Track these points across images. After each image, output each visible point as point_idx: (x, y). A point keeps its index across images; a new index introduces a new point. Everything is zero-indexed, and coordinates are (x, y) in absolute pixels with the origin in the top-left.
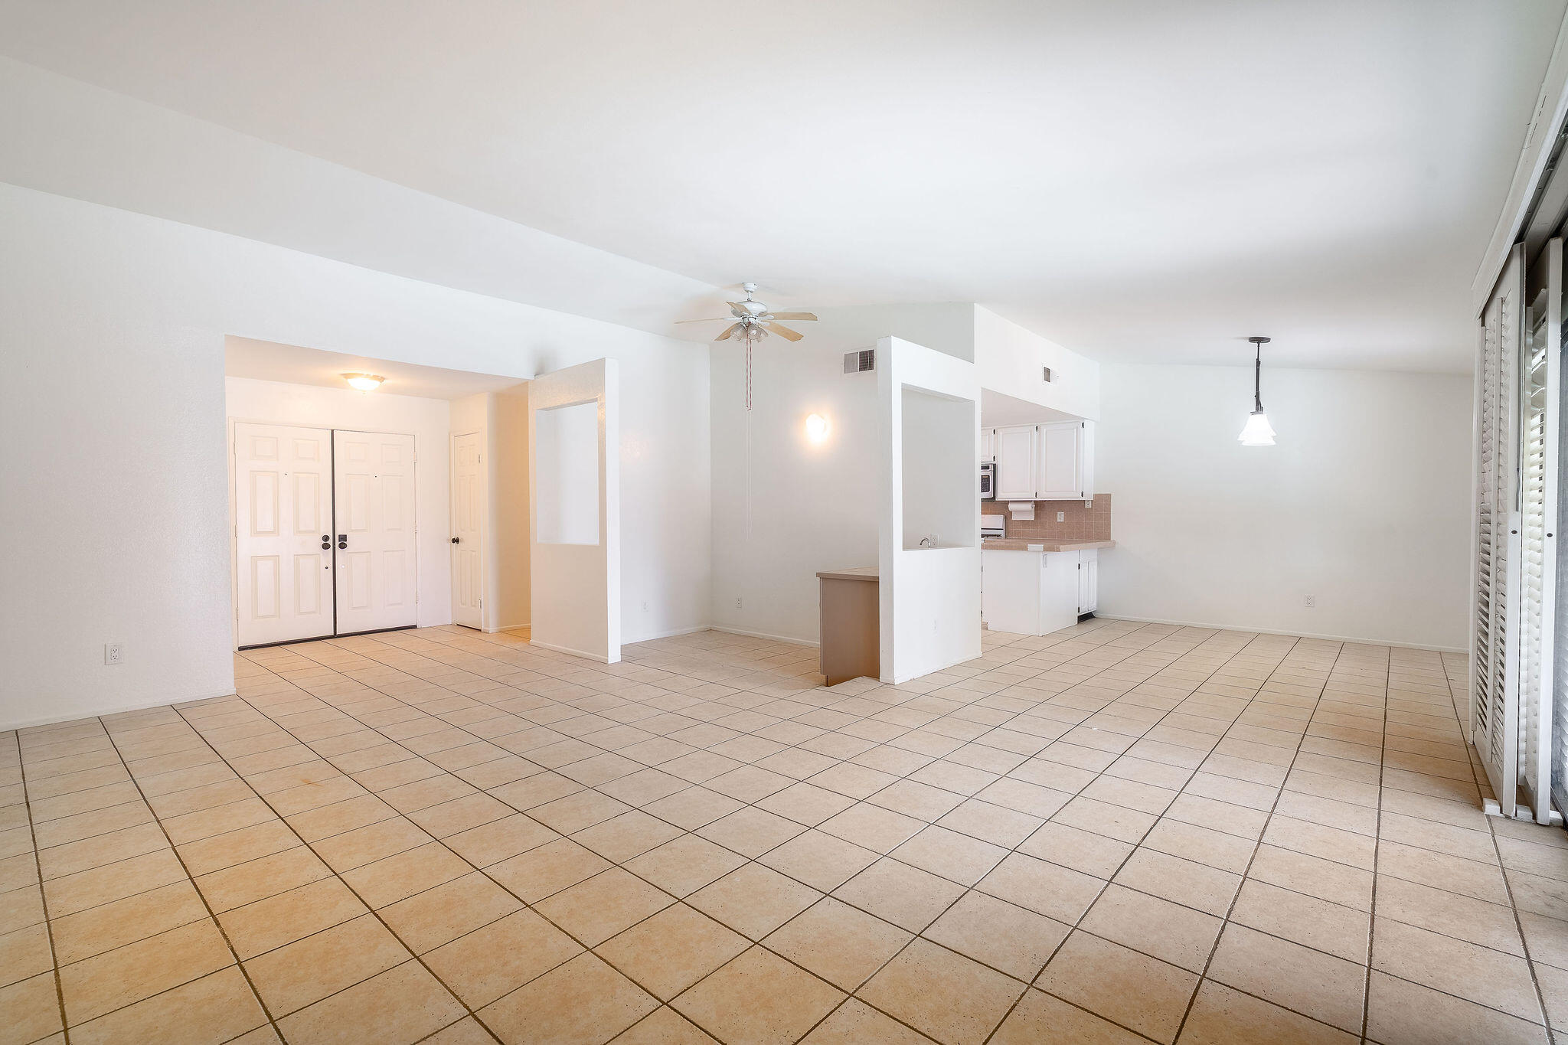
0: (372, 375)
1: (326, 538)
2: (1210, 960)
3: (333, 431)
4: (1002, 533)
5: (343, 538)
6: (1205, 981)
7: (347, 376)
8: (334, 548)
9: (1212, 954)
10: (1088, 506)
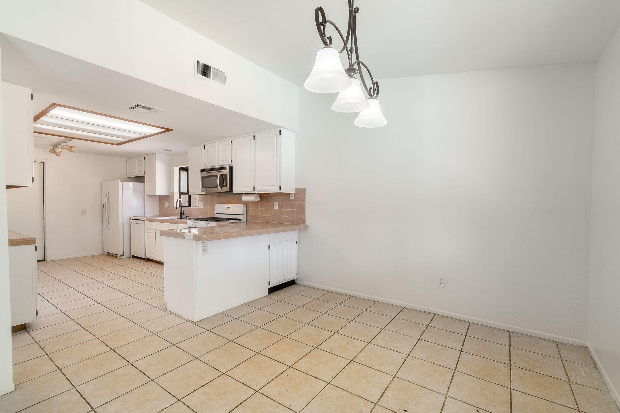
4: (243, 218)
10: (292, 197)
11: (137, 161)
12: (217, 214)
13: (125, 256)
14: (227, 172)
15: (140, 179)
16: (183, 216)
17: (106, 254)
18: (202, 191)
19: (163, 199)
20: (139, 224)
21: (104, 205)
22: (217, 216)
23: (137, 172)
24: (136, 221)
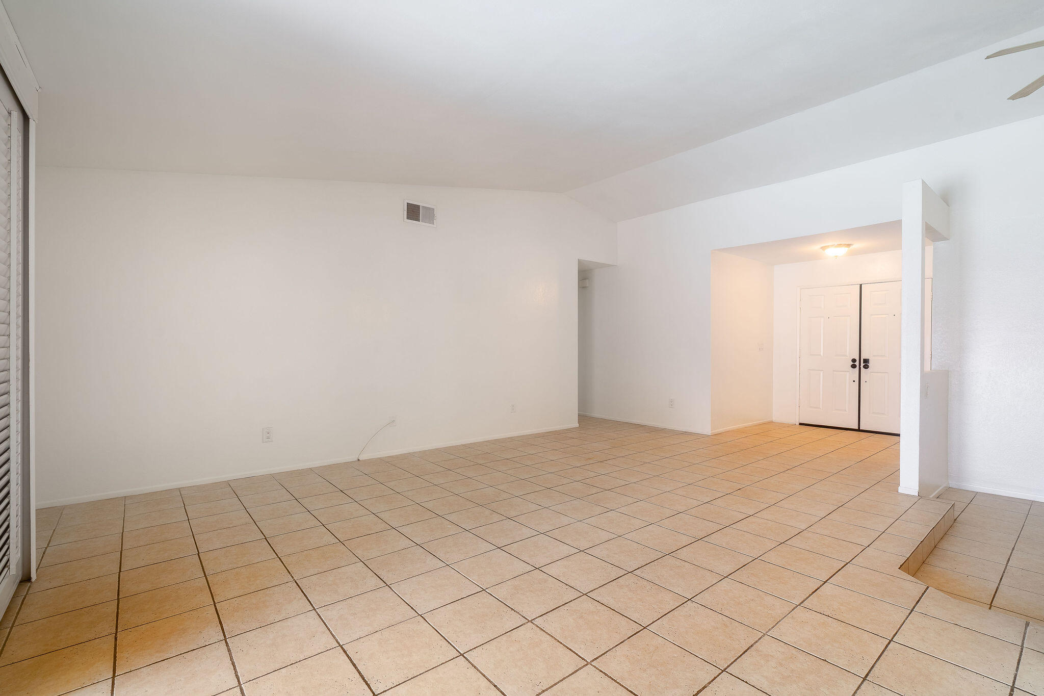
0: (836, 244)
1: (854, 361)
2: (229, 650)
3: (861, 285)
5: (866, 361)
6: (222, 638)
7: (823, 248)
8: (860, 368)
9: (230, 654)
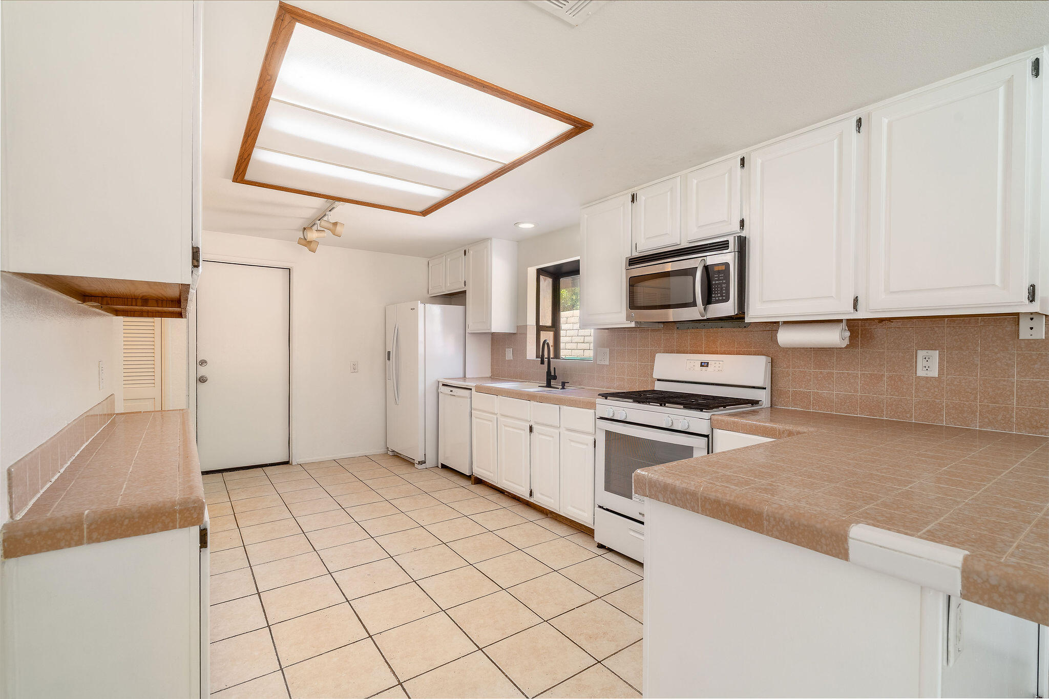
4: (763, 396)
11: (449, 260)
12: (658, 380)
13: (428, 465)
14: (728, 257)
15: (455, 298)
16: (553, 382)
17: (391, 454)
18: (629, 318)
19: (498, 341)
20: (459, 397)
21: (389, 353)
22: (659, 386)
23: (449, 285)
24: (452, 389)
